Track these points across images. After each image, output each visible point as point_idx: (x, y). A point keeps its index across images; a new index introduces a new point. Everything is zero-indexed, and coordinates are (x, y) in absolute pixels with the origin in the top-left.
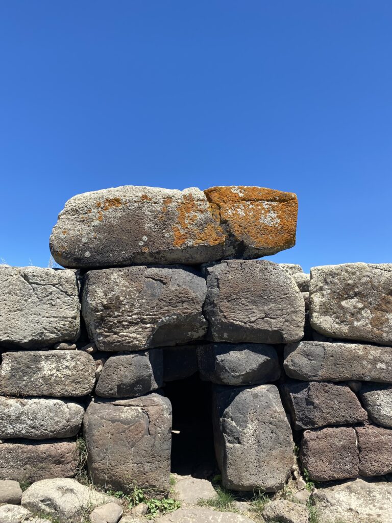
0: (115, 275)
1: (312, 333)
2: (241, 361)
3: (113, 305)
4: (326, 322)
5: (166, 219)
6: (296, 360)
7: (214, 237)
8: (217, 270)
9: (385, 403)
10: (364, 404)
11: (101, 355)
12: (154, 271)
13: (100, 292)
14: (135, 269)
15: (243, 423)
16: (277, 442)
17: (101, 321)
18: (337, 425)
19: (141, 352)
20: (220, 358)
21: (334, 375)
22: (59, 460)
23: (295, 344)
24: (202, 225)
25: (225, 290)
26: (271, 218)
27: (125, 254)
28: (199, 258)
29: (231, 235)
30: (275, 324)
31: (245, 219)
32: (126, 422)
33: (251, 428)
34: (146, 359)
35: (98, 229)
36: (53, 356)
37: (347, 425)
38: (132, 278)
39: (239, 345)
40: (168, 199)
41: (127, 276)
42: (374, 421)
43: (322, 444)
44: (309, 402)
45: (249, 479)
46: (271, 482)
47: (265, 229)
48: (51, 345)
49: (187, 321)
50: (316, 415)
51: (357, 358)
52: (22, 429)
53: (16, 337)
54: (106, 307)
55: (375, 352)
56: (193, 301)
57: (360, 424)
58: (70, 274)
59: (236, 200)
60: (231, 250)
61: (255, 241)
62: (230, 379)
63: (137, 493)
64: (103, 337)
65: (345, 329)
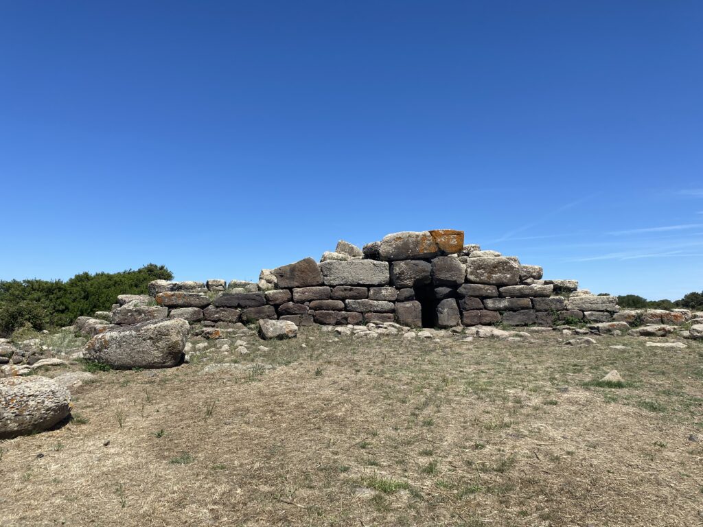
0: (402, 263)
1: (467, 281)
2: (443, 290)
3: (402, 273)
4: (472, 278)
5: (417, 243)
6: (461, 290)
7: (433, 249)
8: (435, 260)
9: (490, 303)
10: (483, 303)
11: (398, 289)
12: (413, 261)
13: (397, 269)
14: (408, 261)
15: (443, 309)
16: (454, 314)
17: (398, 278)
18: (474, 309)
19: (411, 288)
20: (436, 289)
21: (473, 294)
22: (389, 318)
23: (461, 285)
24: (430, 245)
25: (437, 267)
26: (454, 242)
27: (404, 256)
28: (428, 256)
29: (439, 248)
30: (454, 278)
31: (444, 242)
32: (407, 308)
33: (446, 310)
34: (412, 290)
35: (395, 248)
36: (385, 288)
37: (477, 309)
38: (407, 264)
39: (442, 286)
40: (417, 236)
41: (406, 264)
42: (486, 308)
43: (468, 315)
44: (465, 303)
45: (445, 323)
46: (452, 324)
47: (452, 246)
48: (383, 285)
49: (425, 278)
50: (467, 307)
51: (481, 289)
52: (378, 309)
53: (374, 283)
54: (399, 274)
55: (487, 287)
56: (427, 271)
57: (481, 309)
58: (387, 263)
59: (441, 235)
60: (439, 253)
61: (447, 250)
62: (439, 296)
63: (413, 326)
64: (399, 283)
65: (478, 280)
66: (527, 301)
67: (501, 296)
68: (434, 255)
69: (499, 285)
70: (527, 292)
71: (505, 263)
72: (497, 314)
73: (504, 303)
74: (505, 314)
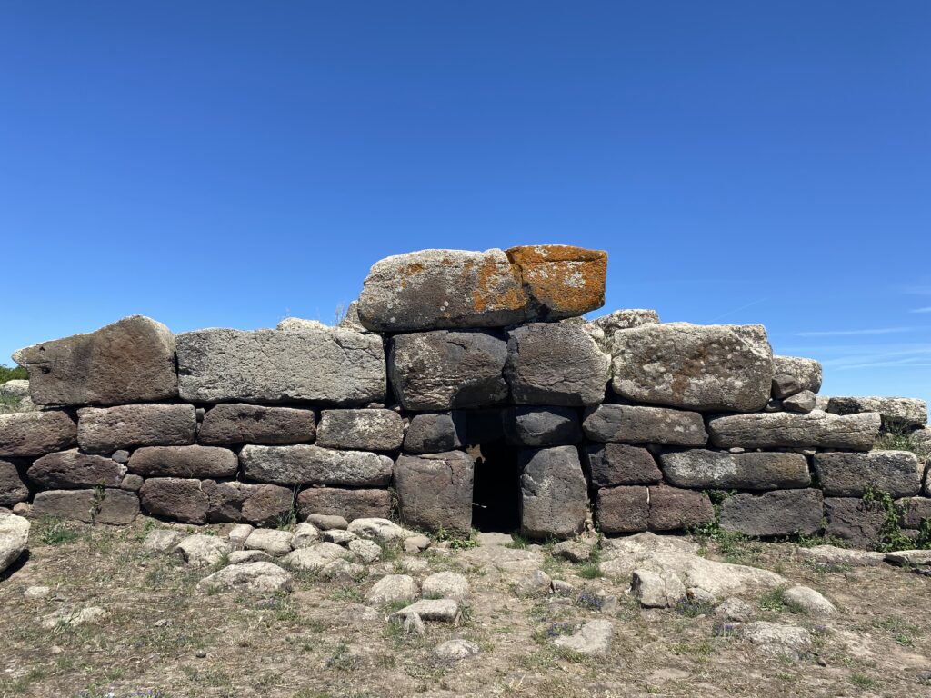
0: (420, 340)
1: (613, 396)
2: (540, 421)
3: (418, 368)
4: (627, 386)
5: (467, 283)
6: (594, 422)
7: (515, 301)
8: (518, 333)
9: (680, 465)
10: (661, 465)
11: (407, 414)
12: (455, 335)
13: (406, 356)
14: (437, 334)
15: (539, 478)
16: (571, 496)
17: (407, 383)
18: (631, 483)
19: (444, 412)
20: (519, 419)
21: (631, 437)
22: (374, 504)
23: (594, 407)
24: (503, 289)
25: (524, 354)
26: (575, 280)
27: (428, 319)
28: (500, 322)
29: (532, 298)
30: (574, 387)
31: (547, 281)
32: (432, 473)
33: (546, 482)
34: (449, 418)
35: (401, 295)
36: (366, 413)
37: (641, 483)
38: (433, 342)
39: (538, 407)
40: (469, 262)
41: (429, 341)
42: (668, 481)
43: (613, 499)
44: (605, 462)
45: (542, 525)
46: (562, 529)
47: (569, 291)
48: (362, 404)
49: (489, 384)
50: (611, 474)
51: (653, 421)
52: (342, 475)
53: (333, 397)
54: (411, 370)
55: (673, 415)
56: (492, 365)
57: (655, 483)
58: (377, 339)
59: (539, 261)
60: (533, 313)
61: (558, 304)
62: (530, 439)
63: (442, 532)
64: (410, 397)
65: (646, 393)
66: (794, 463)
67: (714, 444)
68: (519, 319)
69: (710, 411)
70: (795, 434)
71: (729, 344)
72: (702, 499)
73: (725, 467)
74: (728, 500)
